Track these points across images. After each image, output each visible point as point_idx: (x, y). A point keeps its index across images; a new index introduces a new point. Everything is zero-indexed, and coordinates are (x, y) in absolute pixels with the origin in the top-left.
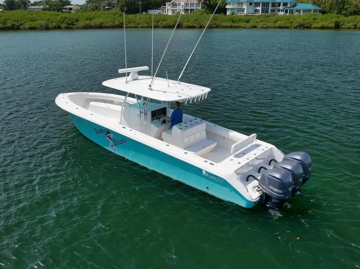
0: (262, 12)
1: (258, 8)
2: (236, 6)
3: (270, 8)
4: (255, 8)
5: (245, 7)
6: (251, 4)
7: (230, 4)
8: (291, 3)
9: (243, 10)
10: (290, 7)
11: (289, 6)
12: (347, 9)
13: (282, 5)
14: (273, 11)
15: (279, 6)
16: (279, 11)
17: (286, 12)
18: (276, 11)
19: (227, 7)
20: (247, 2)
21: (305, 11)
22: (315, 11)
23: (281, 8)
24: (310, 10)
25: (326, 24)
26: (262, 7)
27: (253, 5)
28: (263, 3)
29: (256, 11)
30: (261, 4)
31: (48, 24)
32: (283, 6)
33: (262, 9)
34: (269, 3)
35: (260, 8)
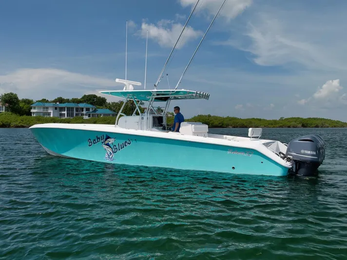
0: (67, 116)
1: (63, 112)
2: (42, 110)
3: (75, 112)
4: (61, 112)
5: (51, 111)
6: (56, 108)
7: (35, 108)
8: (92, 108)
9: (49, 114)
10: (92, 112)
11: (91, 110)
13: (85, 110)
14: (76, 115)
15: (82, 111)
16: (82, 115)
17: (89, 116)
18: (80, 115)
19: (32, 111)
20: (53, 107)
21: (104, 115)
22: (113, 115)
23: (84, 112)
24: (110, 115)
26: (67, 111)
27: (58, 109)
28: (68, 108)
29: (61, 115)
30: (66, 109)
32: (86, 110)
33: (67, 113)
34: (73, 108)
35: (65, 112)
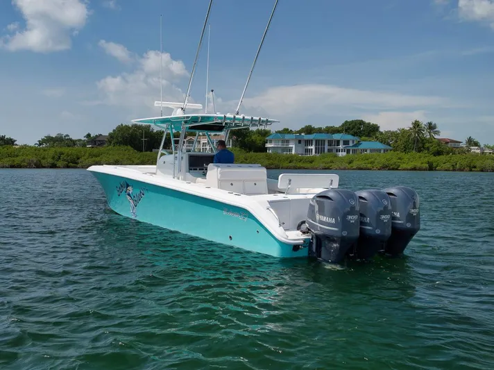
0: (316, 153)
1: (309, 147)
2: (280, 145)
3: (327, 147)
4: (306, 147)
5: (292, 145)
6: (300, 142)
7: (271, 142)
8: (353, 142)
9: (290, 150)
10: (352, 146)
11: (351, 144)
12: (428, 149)
13: (341, 143)
14: (329, 150)
15: (338, 145)
16: (338, 150)
17: (348, 152)
18: (334, 151)
19: (268, 145)
20: (295, 140)
21: (372, 151)
22: (385, 151)
23: (341, 147)
24: (379, 150)
25: (418, 165)
26: (316, 145)
27: (303, 143)
28: (316, 141)
29: (307, 151)
30: (314, 143)
31: (40, 161)
32: (344, 144)
33: (316, 148)
34: (324, 141)
35: (313, 147)
